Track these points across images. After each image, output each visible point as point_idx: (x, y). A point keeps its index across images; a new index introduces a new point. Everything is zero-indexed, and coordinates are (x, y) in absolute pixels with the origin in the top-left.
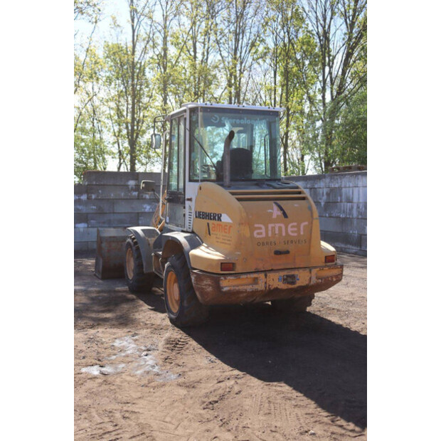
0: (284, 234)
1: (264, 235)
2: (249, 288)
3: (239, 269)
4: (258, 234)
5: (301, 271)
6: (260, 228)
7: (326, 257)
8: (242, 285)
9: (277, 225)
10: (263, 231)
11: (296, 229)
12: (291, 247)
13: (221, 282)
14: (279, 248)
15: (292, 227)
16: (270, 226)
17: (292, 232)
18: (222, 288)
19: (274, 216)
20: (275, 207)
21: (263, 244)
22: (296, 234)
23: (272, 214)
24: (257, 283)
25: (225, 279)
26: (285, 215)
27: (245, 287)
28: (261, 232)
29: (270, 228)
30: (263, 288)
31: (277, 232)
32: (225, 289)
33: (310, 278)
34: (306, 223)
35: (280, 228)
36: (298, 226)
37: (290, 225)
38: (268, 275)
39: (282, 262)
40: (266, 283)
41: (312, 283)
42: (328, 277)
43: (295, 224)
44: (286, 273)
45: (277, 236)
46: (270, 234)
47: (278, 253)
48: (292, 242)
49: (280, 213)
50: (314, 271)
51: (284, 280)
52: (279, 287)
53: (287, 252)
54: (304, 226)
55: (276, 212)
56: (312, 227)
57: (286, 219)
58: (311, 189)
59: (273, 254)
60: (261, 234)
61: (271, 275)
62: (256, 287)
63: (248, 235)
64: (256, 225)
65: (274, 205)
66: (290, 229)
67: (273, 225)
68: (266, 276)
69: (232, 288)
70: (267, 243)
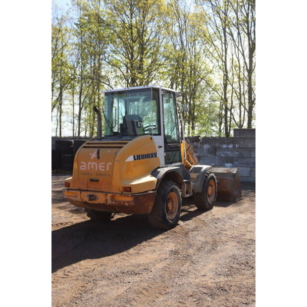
0: (96, 169)
1: (85, 169)
3: (71, 187)
4: (82, 168)
5: (100, 194)
6: (83, 164)
9: (93, 163)
10: (85, 166)
11: (104, 167)
12: (101, 178)
15: (101, 165)
16: (89, 163)
17: (101, 168)
19: (92, 158)
21: (84, 174)
23: (91, 156)
24: (77, 196)
29: (89, 165)
30: (80, 200)
31: (92, 168)
33: (107, 199)
34: (111, 163)
35: (94, 165)
36: (105, 165)
39: (93, 186)
40: (81, 197)
41: (108, 203)
43: (104, 163)
44: (91, 193)
45: (93, 170)
48: (101, 175)
49: (96, 156)
51: (89, 197)
52: (87, 201)
53: (98, 181)
54: (109, 165)
55: (94, 155)
56: (114, 166)
57: (98, 160)
59: (89, 181)
61: (83, 193)
62: (77, 199)
63: (77, 168)
64: (82, 163)
66: (100, 166)
70: (87, 174)
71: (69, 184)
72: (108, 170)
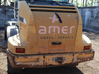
0: (59, 32)
1: (45, 33)
2: (33, 64)
3: (27, 52)
4: (41, 32)
5: (67, 55)
6: (43, 28)
7: (84, 47)
8: (28, 62)
9: (55, 27)
10: (45, 30)
11: (67, 30)
12: (63, 41)
13: (15, 60)
14: (55, 40)
15: (64, 28)
16: (50, 27)
17: (64, 31)
18: (16, 63)
19: (53, 21)
20: (55, 16)
21: (45, 38)
22: (67, 33)
23: (52, 20)
24: (38, 61)
25: (18, 58)
26: (60, 21)
27: (31, 63)
28: (43, 31)
29: (50, 29)
30: (42, 64)
31: (54, 31)
32: (18, 64)
33: (73, 59)
34: (74, 27)
35: (56, 29)
36: (69, 29)
37: (63, 27)
38: (46, 57)
39: (56, 49)
40: (44, 61)
41: (74, 62)
42: (84, 59)
43: (67, 27)
44: (57, 56)
45: (54, 33)
46: (49, 32)
47: (54, 43)
48: (64, 37)
49: (57, 20)
50: (76, 55)
51: (56, 60)
52: (52, 64)
53: (60, 43)
54: (72, 28)
55: (55, 19)
56: (77, 29)
58: (91, 11)
59: (50, 44)
60: (43, 32)
61: (47, 57)
62: (37, 63)
63: (34, 32)
64: (40, 27)
65: (54, 14)
66: (63, 30)
67: (52, 27)
68: (44, 57)
69: (22, 63)
70: (47, 38)
71: (24, 49)
72: (71, 32)
